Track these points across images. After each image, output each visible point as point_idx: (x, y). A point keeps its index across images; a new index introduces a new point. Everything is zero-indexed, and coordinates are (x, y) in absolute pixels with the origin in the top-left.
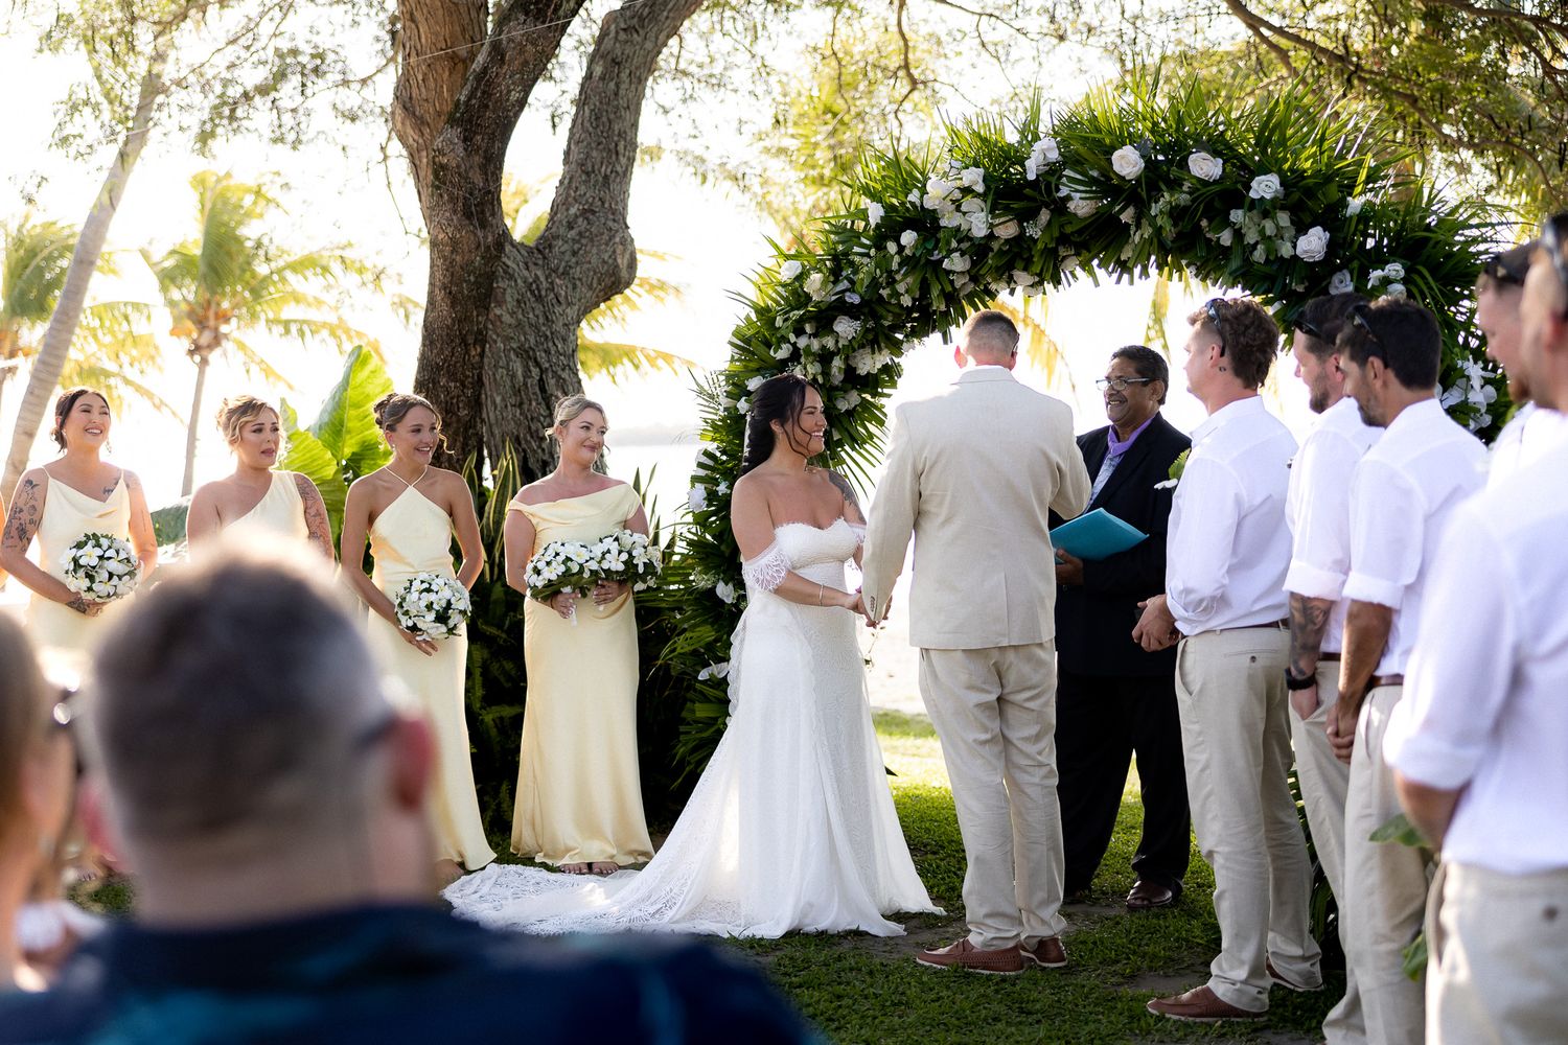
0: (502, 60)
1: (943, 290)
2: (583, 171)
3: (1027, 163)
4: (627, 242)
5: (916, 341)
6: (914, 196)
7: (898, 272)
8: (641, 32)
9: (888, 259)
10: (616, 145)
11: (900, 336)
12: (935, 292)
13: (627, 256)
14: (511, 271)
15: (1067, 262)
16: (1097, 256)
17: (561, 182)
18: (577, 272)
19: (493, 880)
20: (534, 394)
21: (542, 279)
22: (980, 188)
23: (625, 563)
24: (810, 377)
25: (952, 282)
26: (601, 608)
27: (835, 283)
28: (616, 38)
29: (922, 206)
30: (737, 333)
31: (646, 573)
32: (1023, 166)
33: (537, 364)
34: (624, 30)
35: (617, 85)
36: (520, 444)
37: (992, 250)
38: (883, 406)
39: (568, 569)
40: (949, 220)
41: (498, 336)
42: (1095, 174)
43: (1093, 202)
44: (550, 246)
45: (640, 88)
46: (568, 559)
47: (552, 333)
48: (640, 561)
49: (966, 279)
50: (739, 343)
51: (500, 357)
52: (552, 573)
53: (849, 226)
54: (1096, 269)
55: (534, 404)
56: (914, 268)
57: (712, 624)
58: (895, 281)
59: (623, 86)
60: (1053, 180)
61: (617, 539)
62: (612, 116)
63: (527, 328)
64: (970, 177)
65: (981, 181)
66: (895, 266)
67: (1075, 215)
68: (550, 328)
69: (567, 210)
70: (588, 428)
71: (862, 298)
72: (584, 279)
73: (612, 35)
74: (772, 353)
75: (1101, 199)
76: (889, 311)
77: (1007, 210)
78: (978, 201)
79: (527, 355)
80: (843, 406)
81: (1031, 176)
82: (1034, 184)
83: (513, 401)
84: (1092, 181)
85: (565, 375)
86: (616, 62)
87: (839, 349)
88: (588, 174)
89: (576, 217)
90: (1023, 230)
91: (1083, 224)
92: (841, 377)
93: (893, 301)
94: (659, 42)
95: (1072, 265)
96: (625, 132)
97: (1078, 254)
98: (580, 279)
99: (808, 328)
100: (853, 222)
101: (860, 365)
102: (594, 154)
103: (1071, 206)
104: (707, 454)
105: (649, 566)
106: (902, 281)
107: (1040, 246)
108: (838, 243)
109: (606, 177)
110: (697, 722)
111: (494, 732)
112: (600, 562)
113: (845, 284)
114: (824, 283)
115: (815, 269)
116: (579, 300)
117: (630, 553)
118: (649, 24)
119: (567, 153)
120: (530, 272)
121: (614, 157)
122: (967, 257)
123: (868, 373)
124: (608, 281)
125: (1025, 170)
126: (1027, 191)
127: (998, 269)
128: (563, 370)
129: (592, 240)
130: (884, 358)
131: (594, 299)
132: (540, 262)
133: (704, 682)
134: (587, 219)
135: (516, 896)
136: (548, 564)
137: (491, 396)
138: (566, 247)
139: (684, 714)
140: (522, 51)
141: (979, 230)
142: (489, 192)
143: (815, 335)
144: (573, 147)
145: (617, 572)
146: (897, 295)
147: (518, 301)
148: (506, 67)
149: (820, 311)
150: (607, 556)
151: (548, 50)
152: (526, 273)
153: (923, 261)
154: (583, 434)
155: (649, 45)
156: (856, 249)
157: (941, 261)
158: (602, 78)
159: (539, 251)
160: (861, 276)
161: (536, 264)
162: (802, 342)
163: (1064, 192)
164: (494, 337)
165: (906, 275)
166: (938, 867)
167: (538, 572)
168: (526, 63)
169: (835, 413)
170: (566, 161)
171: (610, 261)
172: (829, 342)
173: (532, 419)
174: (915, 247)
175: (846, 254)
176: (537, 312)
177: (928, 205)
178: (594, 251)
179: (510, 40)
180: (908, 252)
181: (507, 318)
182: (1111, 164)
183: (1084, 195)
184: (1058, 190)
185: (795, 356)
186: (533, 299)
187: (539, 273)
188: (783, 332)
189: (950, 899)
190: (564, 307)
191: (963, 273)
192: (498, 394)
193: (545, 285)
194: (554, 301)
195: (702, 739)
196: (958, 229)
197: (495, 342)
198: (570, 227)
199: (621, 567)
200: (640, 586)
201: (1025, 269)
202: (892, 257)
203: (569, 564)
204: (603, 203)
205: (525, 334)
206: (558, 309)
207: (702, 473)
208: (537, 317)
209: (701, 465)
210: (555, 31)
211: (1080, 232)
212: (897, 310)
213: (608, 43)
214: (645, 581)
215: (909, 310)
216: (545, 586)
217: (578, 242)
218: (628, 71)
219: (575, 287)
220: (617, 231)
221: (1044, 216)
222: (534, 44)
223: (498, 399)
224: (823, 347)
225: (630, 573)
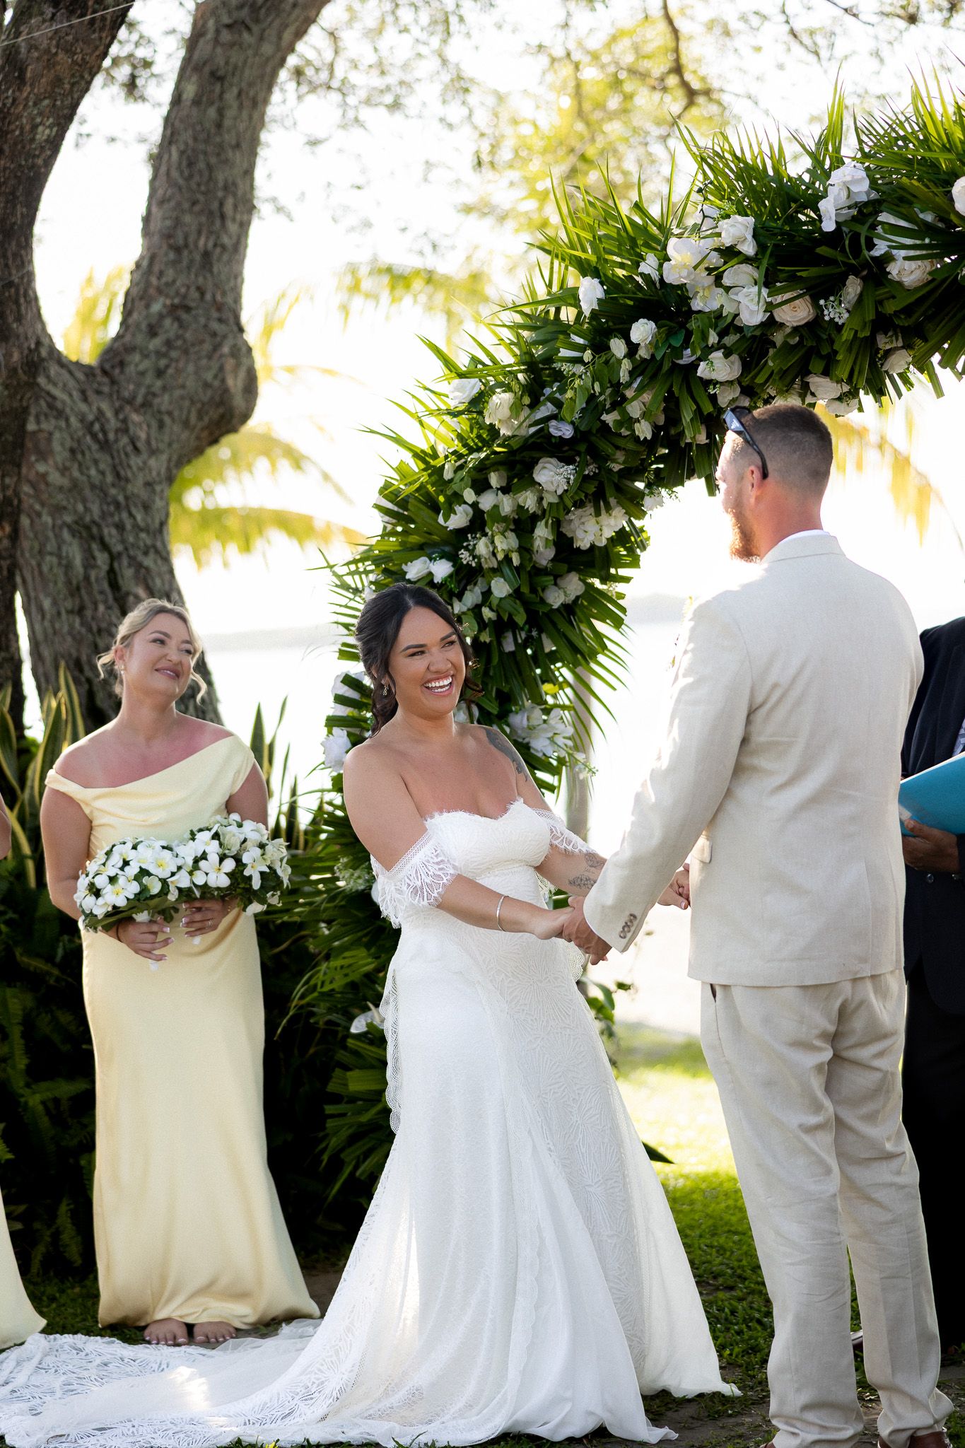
0: (21, 79)
1: (699, 411)
2: (171, 247)
3: (822, 205)
4: (243, 353)
5: (664, 492)
6: (649, 265)
7: (629, 384)
8: (256, 29)
9: (611, 365)
10: (221, 204)
11: (640, 485)
12: (687, 415)
13: (242, 374)
14: (59, 405)
15: (894, 359)
16: (937, 348)
17: (138, 265)
18: (164, 402)
19: (35, 1362)
20: (102, 592)
21: (109, 414)
22: (749, 248)
23: (230, 875)
24: (500, 556)
25: (713, 398)
26: (197, 940)
27: (534, 405)
28: (216, 41)
29: (662, 280)
30: (387, 491)
31: (263, 887)
32: (816, 210)
33: (105, 547)
34: (229, 26)
35: (221, 113)
36: (81, 671)
37: (774, 345)
38: (621, 596)
39: (144, 889)
40: (705, 301)
41: (43, 505)
42: (929, 217)
43: (927, 262)
44: (122, 364)
45: (256, 116)
46: (144, 872)
47: (127, 498)
48: (254, 870)
49: (737, 392)
50: (390, 506)
51: (47, 538)
52: (117, 896)
53: (552, 316)
54: (938, 369)
55: (101, 608)
56: (653, 377)
57: (368, 946)
58: (624, 399)
59: (230, 113)
60: (863, 231)
61: (216, 836)
62: (213, 160)
63: (87, 492)
64: (732, 230)
65: (750, 237)
66: (624, 376)
67: (900, 284)
68: (124, 489)
69: (148, 306)
70: (162, 642)
71: (576, 429)
72: (176, 413)
73: (210, 36)
74: (441, 520)
75: (940, 257)
76: (618, 448)
77: (793, 280)
78: (747, 268)
79: (88, 533)
80: (556, 599)
81: (829, 226)
82: (834, 239)
83: (69, 604)
84: (925, 229)
85: (148, 561)
86: (216, 77)
87: (544, 511)
88: (178, 250)
89: (161, 317)
90: (819, 310)
91: (912, 299)
92: (550, 553)
93: (624, 432)
94: (284, 43)
95: (899, 362)
96: (234, 184)
97: (908, 346)
98: (170, 413)
99: (494, 479)
100: (558, 311)
101: (579, 534)
102: (187, 218)
103: (893, 270)
104: (349, 681)
105: (270, 878)
106: (634, 398)
107: (846, 335)
108: (536, 343)
109: (206, 255)
110: (352, 1099)
111: (45, 1122)
112: (191, 873)
113: (546, 410)
114: (516, 408)
115: (500, 385)
116: (170, 445)
117: (238, 859)
118: (267, 15)
119: (147, 220)
120: (90, 405)
121: (218, 222)
122: (735, 358)
123: (593, 546)
124: (214, 414)
125: (820, 216)
126: (823, 250)
127: (783, 374)
128: (146, 553)
129: (186, 352)
130: (615, 521)
131: (193, 443)
132: (106, 389)
133: (358, 1037)
134: (178, 319)
135: (68, 1390)
136: (113, 880)
137: (36, 598)
138: (145, 365)
139: (332, 1087)
140: (51, 63)
141: (752, 316)
142: (11, 284)
143: (505, 490)
144: (154, 209)
145: (218, 889)
146: (629, 422)
147: (72, 451)
148: (27, 89)
149: (512, 452)
150: (202, 864)
151: (91, 60)
152: (83, 407)
153: (666, 367)
154: (156, 650)
155: (267, 49)
156: (564, 353)
157: (694, 366)
158: (196, 102)
159: (105, 372)
160: (569, 394)
161: (98, 392)
162: (487, 501)
163: (881, 248)
164: (37, 507)
165: (640, 390)
166: (733, 1312)
167: (96, 893)
168: (58, 81)
169: (542, 610)
170: (146, 232)
171: (216, 383)
172: (528, 500)
173: (100, 631)
174: (655, 345)
175: (549, 359)
176: (102, 466)
177: (672, 277)
178: (191, 368)
179: (32, 47)
180: (643, 353)
181: (55, 478)
182: (952, 200)
183: (912, 253)
184: (871, 246)
185: (478, 522)
186: (95, 447)
187: (105, 406)
188: (455, 487)
189: (749, 1367)
190: (145, 455)
191: (730, 383)
192: (47, 595)
193: (113, 423)
194: (129, 448)
195: (361, 1125)
196: (718, 315)
197: (39, 515)
198: (152, 332)
199: (224, 882)
200: (256, 908)
201: (826, 373)
202: (619, 362)
203: (145, 880)
204: (202, 294)
205: (84, 501)
206: (135, 461)
207: (343, 711)
208: (103, 473)
209: (340, 699)
210: (102, 29)
211: (908, 311)
212: (631, 446)
213: (204, 47)
214: (262, 901)
215: (650, 445)
216: (108, 915)
217: (165, 355)
218: (235, 90)
219: (161, 425)
220: (225, 337)
221: (853, 287)
222: (69, 51)
223: (47, 604)
224: (520, 508)
225: (239, 889)
